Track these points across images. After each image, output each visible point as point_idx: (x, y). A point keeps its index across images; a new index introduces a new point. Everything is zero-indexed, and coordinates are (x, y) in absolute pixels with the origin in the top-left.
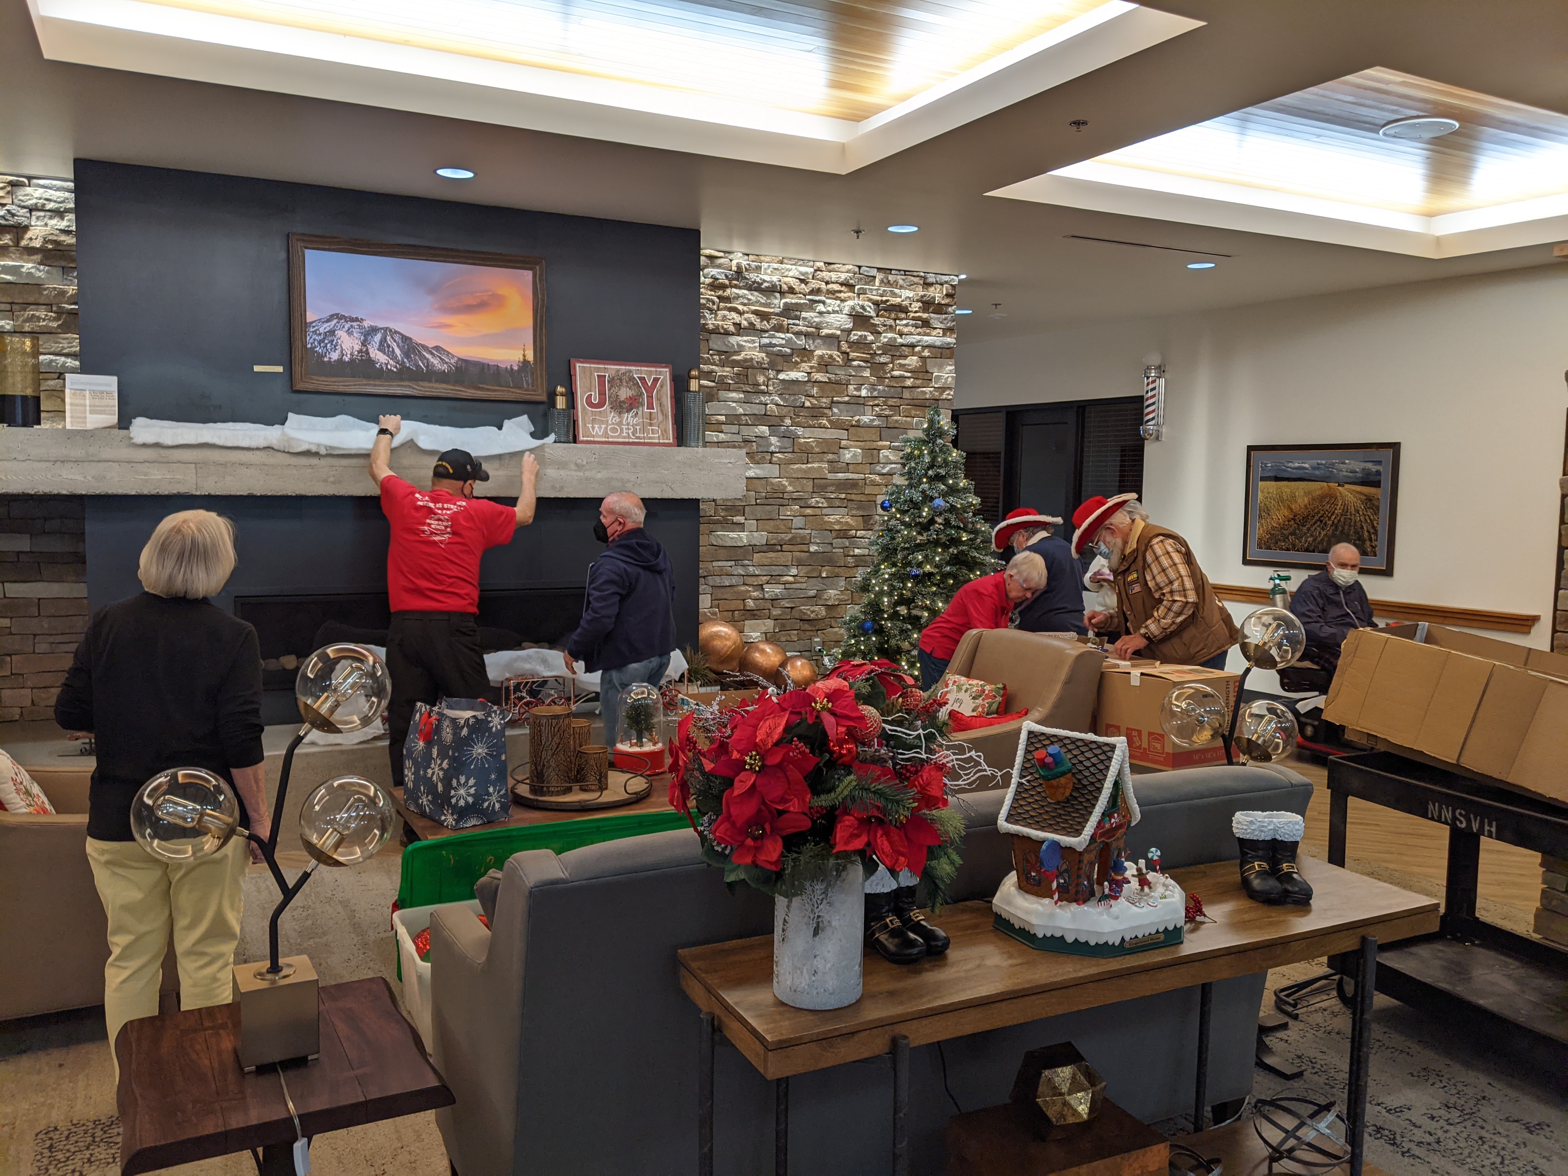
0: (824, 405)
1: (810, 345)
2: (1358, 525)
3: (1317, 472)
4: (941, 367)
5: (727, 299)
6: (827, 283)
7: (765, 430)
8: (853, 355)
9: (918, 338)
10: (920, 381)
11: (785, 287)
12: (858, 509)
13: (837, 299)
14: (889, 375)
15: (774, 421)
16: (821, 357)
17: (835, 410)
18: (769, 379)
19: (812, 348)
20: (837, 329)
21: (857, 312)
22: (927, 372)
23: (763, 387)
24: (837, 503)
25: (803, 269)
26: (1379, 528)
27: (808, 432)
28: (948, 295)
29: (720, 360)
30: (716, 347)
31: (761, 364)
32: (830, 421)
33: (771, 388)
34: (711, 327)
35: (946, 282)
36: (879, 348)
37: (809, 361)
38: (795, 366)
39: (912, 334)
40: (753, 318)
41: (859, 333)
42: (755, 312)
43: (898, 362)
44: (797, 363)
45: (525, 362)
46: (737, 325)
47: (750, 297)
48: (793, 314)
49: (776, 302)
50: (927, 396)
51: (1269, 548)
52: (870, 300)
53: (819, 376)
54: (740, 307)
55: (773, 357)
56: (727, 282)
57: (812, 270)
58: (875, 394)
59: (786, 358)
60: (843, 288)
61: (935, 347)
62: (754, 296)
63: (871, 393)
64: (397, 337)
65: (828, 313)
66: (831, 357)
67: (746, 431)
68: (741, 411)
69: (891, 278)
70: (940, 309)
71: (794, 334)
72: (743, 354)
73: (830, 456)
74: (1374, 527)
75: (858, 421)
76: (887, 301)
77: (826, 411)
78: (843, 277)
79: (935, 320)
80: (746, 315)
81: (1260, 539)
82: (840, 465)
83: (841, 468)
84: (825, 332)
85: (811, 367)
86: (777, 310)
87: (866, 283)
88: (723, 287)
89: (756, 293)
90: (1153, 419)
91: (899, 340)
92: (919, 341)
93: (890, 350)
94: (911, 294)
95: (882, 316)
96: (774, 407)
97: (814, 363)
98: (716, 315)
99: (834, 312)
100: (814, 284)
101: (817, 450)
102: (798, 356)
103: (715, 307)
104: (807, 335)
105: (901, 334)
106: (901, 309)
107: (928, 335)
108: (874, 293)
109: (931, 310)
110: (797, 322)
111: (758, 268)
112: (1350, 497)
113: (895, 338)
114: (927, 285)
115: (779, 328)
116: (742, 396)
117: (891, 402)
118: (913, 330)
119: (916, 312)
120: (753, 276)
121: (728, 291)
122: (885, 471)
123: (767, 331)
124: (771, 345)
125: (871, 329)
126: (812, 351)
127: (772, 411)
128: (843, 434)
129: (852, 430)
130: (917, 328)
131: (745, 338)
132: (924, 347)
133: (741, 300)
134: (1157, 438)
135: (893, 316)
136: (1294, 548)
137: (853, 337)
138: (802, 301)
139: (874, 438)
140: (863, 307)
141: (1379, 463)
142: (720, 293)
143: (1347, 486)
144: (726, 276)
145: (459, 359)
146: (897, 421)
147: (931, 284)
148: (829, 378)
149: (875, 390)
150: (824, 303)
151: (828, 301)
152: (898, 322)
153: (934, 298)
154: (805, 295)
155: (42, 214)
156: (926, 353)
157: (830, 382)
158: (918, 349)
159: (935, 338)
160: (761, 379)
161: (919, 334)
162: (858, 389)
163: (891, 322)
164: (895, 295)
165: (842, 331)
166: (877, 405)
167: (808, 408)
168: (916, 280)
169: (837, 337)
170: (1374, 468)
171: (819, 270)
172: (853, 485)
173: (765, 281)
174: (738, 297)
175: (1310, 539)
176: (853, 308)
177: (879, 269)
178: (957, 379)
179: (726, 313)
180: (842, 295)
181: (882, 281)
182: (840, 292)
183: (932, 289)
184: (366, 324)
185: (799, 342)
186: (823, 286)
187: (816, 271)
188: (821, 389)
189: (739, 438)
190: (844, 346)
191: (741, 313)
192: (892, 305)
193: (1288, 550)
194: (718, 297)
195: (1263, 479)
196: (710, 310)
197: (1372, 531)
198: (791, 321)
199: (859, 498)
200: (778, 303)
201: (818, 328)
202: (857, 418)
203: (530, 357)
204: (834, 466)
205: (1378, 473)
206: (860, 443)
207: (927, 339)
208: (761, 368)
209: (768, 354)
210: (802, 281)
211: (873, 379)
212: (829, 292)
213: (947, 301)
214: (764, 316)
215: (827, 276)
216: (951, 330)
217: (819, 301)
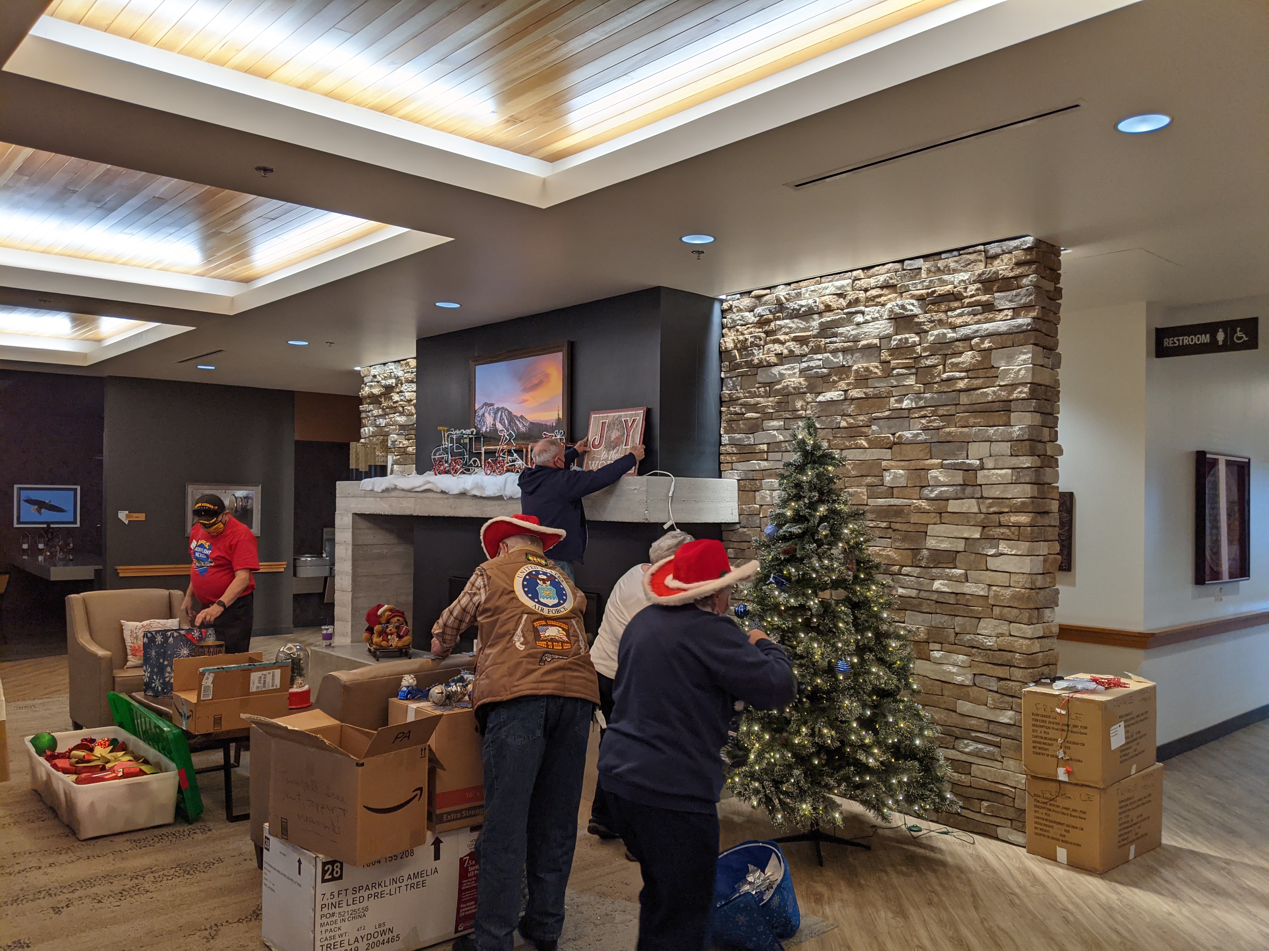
0: (861, 423)
1: (848, 361)
4: (1010, 359)
5: (772, 333)
6: (866, 290)
8: (893, 363)
9: (976, 327)
10: (981, 381)
11: (822, 307)
12: (903, 540)
13: (876, 304)
14: (938, 379)
16: (857, 371)
17: (874, 428)
18: (808, 403)
19: (850, 364)
21: (896, 314)
22: (993, 367)
23: (801, 412)
24: (879, 533)
25: (839, 283)
27: (847, 455)
28: (1019, 264)
29: (765, 391)
30: (761, 380)
31: (799, 389)
32: (869, 441)
33: (809, 412)
34: (757, 362)
35: (1016, 248)
36: (925, 349)
37: (847, 377)
38: (833, 385)
39: (967, 324)
40: (791, 344)
41: (901, 337)
42: (795, 339)
43: (950, 361)
44: (835, 382)
45: (559, 419)
46: (779, 356)
47: (790, 325)
48: (829, 332)
50: (990, 398)
52: (913, 297)
53: (855, 393)
54: (782, 338)
55: (812, 380)
56: (771, 316)
57: (850, 281)
58: (921, 403)
59: (824, 378)
60: (885, 291)
61: (1000, 334)
62: (794, 323)
63: (916, 403)
64: (506, 412)
65: (866, 322)
66: (867, 369)
68: (781, 438)
69: (941, 264)
70: (1008, 284)
71: (831, 352)
72: (784, 382)
73: (869, 480)
75: (901, 437)
76: (934, 292)
77: (865, 430)
78: (883, 279)
79: (1002, 300)
80: (787, 344)
82: (881, 489)
83: (882, 493)
84: (862, 344)
85: (848, 384)
86: (815, 332)
87: (912, 278)
88: (768, 322)
89: (796, 320)
91: (951, 335)
92: (977, 331)
93: (940, 349)
94: (965, 276)
95: (930, 311)
97: (851, 380)
98: (762, 350)
99: (874, 319)
100: (851, 296)
101: (853, 473)
102: (836, 375)
103: (762, 342)
104: (844, 351)
105: (954, 328)
106: (954, 297)
107: (991, 320)
108: (919, 287)
109: (995, 289)
110: (834, 339)
111: (799, 295)
113: (944, 335)
114: (990, 258)
115: (817, 350)
116: (782, 423)
117: (942, 411)
118: (969, 319)
119: (972, 296)
120: (792, 305)
122: (932, 495)
123: (805, 356)
124: (810, 368)
125: (916, 329)
126: (850, 367)
128: (887, 454)
129: (894, 448)
130: (975, 315)
131: (786, 367)
132: (983, 338)
133: (784, 330)
135: (943, 307)
137: (894, 343)
138: (839, 317)
139: (921, 456)
140: (903, 307)
142: (766, 328)
144: (770, 311)
145: (531, 423)
146: (949, 433)
147: (996, 257)
148: (865, 393)
149: (921, 399)
150: (863, 313)
151: (867, 310)
152: (949, 313)
153: (998, 272)
154: (842, 310)
156: (986, 344)
157: (867, 397)
158: (973, 342)
159: (1000, 325)
160: (799, 404)
161: (977, 323)
162: (900, 401)
163: (942, 316)
164: (943, 282)
165: (882, 338)
166: (924, 417)
167: (845, 428)
168: (972, 257)
169: (876, 346)
171: (857, 279)
172: (898, 511)
173: (802, 306)
174: (781, 327)
176: (891, 311)
177: (926, 257)
179: (771, 345)
180: (882, 299)
181: (929, 271)
182: (880, 296)
183: (997, 262)
184: (495, 407)
185: (835, 360)
187: (854, 281)
188: (859, 407)
190: (885, 355)
192: (940, 295)
196: (758, 346)
198: (828, 340)
199: (905, 527)
200: (815, 323)
201: (856, 340)
202: (899, 434)
204: (873, 491)
206: (903, 463)
207: (989, 327)
208: (799, 393)
209: (807, 378)
210: (840, 295)
211: (919, 387)
212: (868, 299)
213: (1018, 271)
214: (802, 341)
215: (863, 283)
216: (1027, 307)
217: (857, 312)
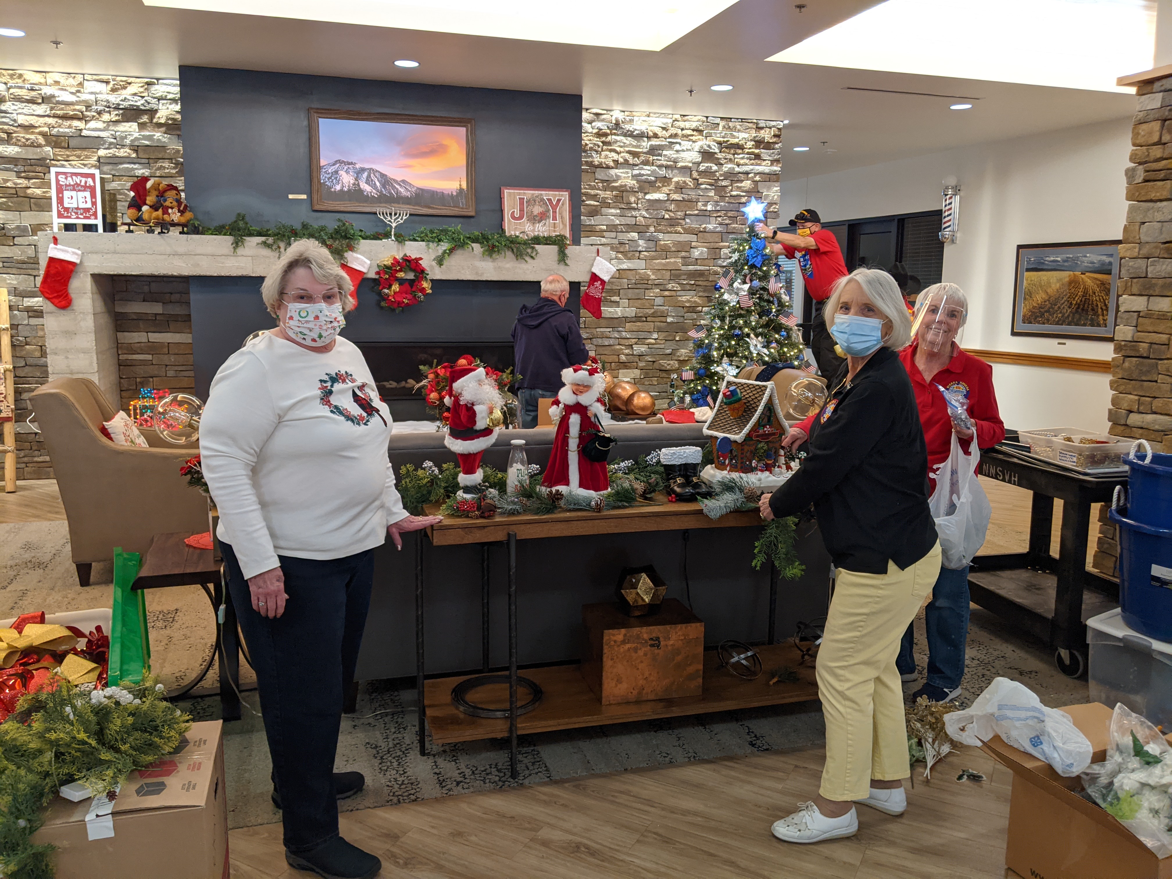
0: (679, 217)
1: (669, 174)
2: (1095, 303)
3: (1066, 264)
4: (769, 188)
5: (609, 144)
6: (682, 129)
7: (635, 235)
8: (701, 180)
9: (751, 167)
11: (651, 134)
12: (704, 291)
13: (690, 140)
14: (729, 195)
15: (641, 229)
16: (677, 183)
17: (687, 220)
18: (638, 199)
19: (671, 176)
20: (689, 162)
21: (705, 149)
22: (758, 192)
23: (634, 205)
24: (688, 287)
25: (665, 120)
26: (1109, 305)
27: (667, 237)
28: (775, 136)
29: (603, 186)
30: (600, 177)
31: (633, 188)
32: (684, 229)
33: (640, 205)
34: (596, 163)
35: (774, 126)
36: (721, 175)
37: (669, 185)
38: (658, 189)
39: (746, 165)
40: (627, 156)
41: (706, 165)
42: (629, 152)
43: (736, 185)
44: (659, 187)
45: (461, 190)
46: (616, 162)
47: (625, 141)
48: (657, 152)
49: (644, 144)
51: (1030, 323)
52: (714, 141)
53: (676, 196)
54: (618, 149)
55: (642, 184)
56: (608, 131)
57: (671, 121)
58: (718, 208)
59: (652, 184)
60: (695, 133)
61: (764, 174)
62: (628, 141)
63: (715, 208)
64: (377, 174)
65: (683, 151)
66: (685, 182)
67: (621, 236)
68: (618, 222)
69: (731, 124)
70: (768, 146)
71: (657, 166)
72: (620, 182)
73: (683, 254)
74: (1106, 305)
75: (705, 228)
76: (728, 141)
77: (681, 221)
78: (694, 125)
79: (765, 153)
80: (622, 154)
81: (1024, 316)
82: (690, 260)
83: (692, 262)
84: (680, 165)
85: (670, 190)
86: (645, 150)
87: (712, 129)
88: (606, 135)
89: (629, 139)
90: (949, 226)
91: (737, 169)
92: (752, 170)
93: (730, 177)
94: (746, 135)
95: (724, 152)
96: (642, 219)
97: (672, 187)
98: (600, 154)
99: (688, 150)
100: (673, 131)
101: (673, 249)
102: (660, 183)
103: (600, 149)
104: (667, 167)
105: (738, 165)
106: (739, 147)
107: (759, 165)
108: (718, 135)
109: (761, 147)
110: (659, 158)
111: (631, 121)
112: (1089, 282)
113: (733, 168)
114: (759, 128)
115: (646, 163)
116: (618, 211)
117: (730, 214)
118: (747, 161)
119: (750, 148)
120: (627, 127)
121: (609, 138)
122: (725, 264)
123: (637, 165)
124: (640, 175)
125: (716, 161)
126: (671, 179)
127: (640, 221)
128: (694, 238)
129: (700, 234)
130: (751, 160)
131: (621, 171)
132: (756, 174)
133: (619, 144)
134: (953, 241)
135: (732, 151)
136: (1048, 321)
137: (702, 168)
138: (663, 143)
139: (717, 240)
140: (709, 146)
141: (1111, 255)
142: (604, 139)
143: (1087, 274)
144: (608, 127)
145: (418, 188)
146: (734, 228)
147: (762, 128)
148: (683, 198)
149: (718, 205)
150: (680, 144)
151: (683, 143)
152: (736, 156)
153: (764, 138)
154: (665, 139)
155: (165, 102)
156: (757, 178)
157: (684, 200)
158: (750, 176)
159: (765, 167)
160: (633, 199)
161: (752, 165)
162: (706, 205)
163: (731, 156)
164: (733, 137)
165: (693, 163)
166: (720, 216)
167: (667, 219)
168: (750, 125)
169: (690, 168)
170: (1107, 259)
171: (676, 120)
172: (700, 274)
173: (636, 130)
174: (616, 142)
175: (1060, 315)
176: (702, 147)
177: (722, 118)
178: (781, 197)
179: (608, 153)
180: (694, 138)
181: (724, 127)
182: (692, 135)
183: (762, 132)
184: (358, 166)
185: (661, 172)
186: (679, 132)
187: (674, 121)
188: (677, 206)
189: (616, 241)
190: (695, 175)
191: (618, 153)
192: (731, 144)
193: (1044, 323)
194: (602, 142)
195: (1028, 270)
196: (597, 151)
197: (1104, 308)
198: (655, 158)
199: (705, 283)
200: (646, 144)
201: (675, 162)
202: (704, 226)
203: (464, 186)
204: (686, 261)
205: (1110, 263)
206: (706, 244)
207: (760, 169)
208: (632, 191)
209: (638, 181)
210: (664, 129)
211: (716, 198)
212: (684, 136)
213: (774, 140)
214: (635, 154)
215: (682, 124)
216: (777, 161)
217: (676, 143)
